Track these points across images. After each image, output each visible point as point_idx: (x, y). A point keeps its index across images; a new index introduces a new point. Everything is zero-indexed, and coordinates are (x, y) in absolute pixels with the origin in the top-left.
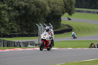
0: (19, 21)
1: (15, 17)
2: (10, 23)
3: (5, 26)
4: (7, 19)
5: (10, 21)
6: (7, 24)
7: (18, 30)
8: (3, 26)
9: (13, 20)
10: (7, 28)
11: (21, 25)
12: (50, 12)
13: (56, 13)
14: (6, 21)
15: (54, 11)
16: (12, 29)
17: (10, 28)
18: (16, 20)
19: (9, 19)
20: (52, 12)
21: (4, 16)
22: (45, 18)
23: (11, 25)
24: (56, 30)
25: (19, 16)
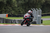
0: (24, 7)
1: (22, 4)
2: (18, 8)
3: (15, 10)
4: (16, 6)
5: (18, 7)
6: (16, 9)
7: (23, 13)
8: (14, 10)
9: (20, 6)
10: (16, 11)
11: (25, 9)
12: (45, 2)
13: (48, 2)
14: (15, 7)
15: (47, 1)
16: (19, 12)
17: (18, 11)
18: (22, 6)
19: (18, 5)
20: (46, 1)
21: (14, 4)
22: (41, 5)
23: (19, 9)
24: (48, 13)
25: (24, 4)
